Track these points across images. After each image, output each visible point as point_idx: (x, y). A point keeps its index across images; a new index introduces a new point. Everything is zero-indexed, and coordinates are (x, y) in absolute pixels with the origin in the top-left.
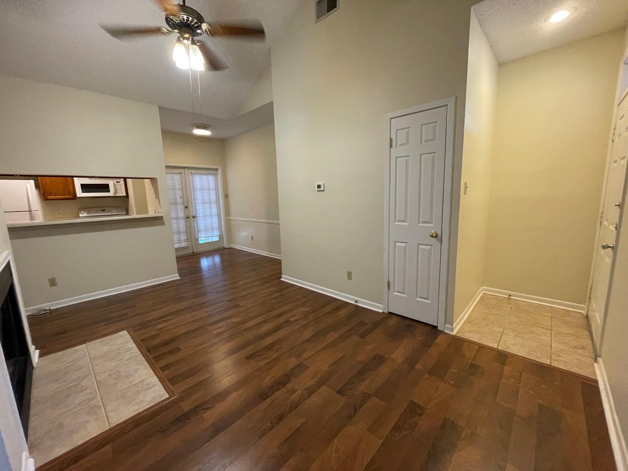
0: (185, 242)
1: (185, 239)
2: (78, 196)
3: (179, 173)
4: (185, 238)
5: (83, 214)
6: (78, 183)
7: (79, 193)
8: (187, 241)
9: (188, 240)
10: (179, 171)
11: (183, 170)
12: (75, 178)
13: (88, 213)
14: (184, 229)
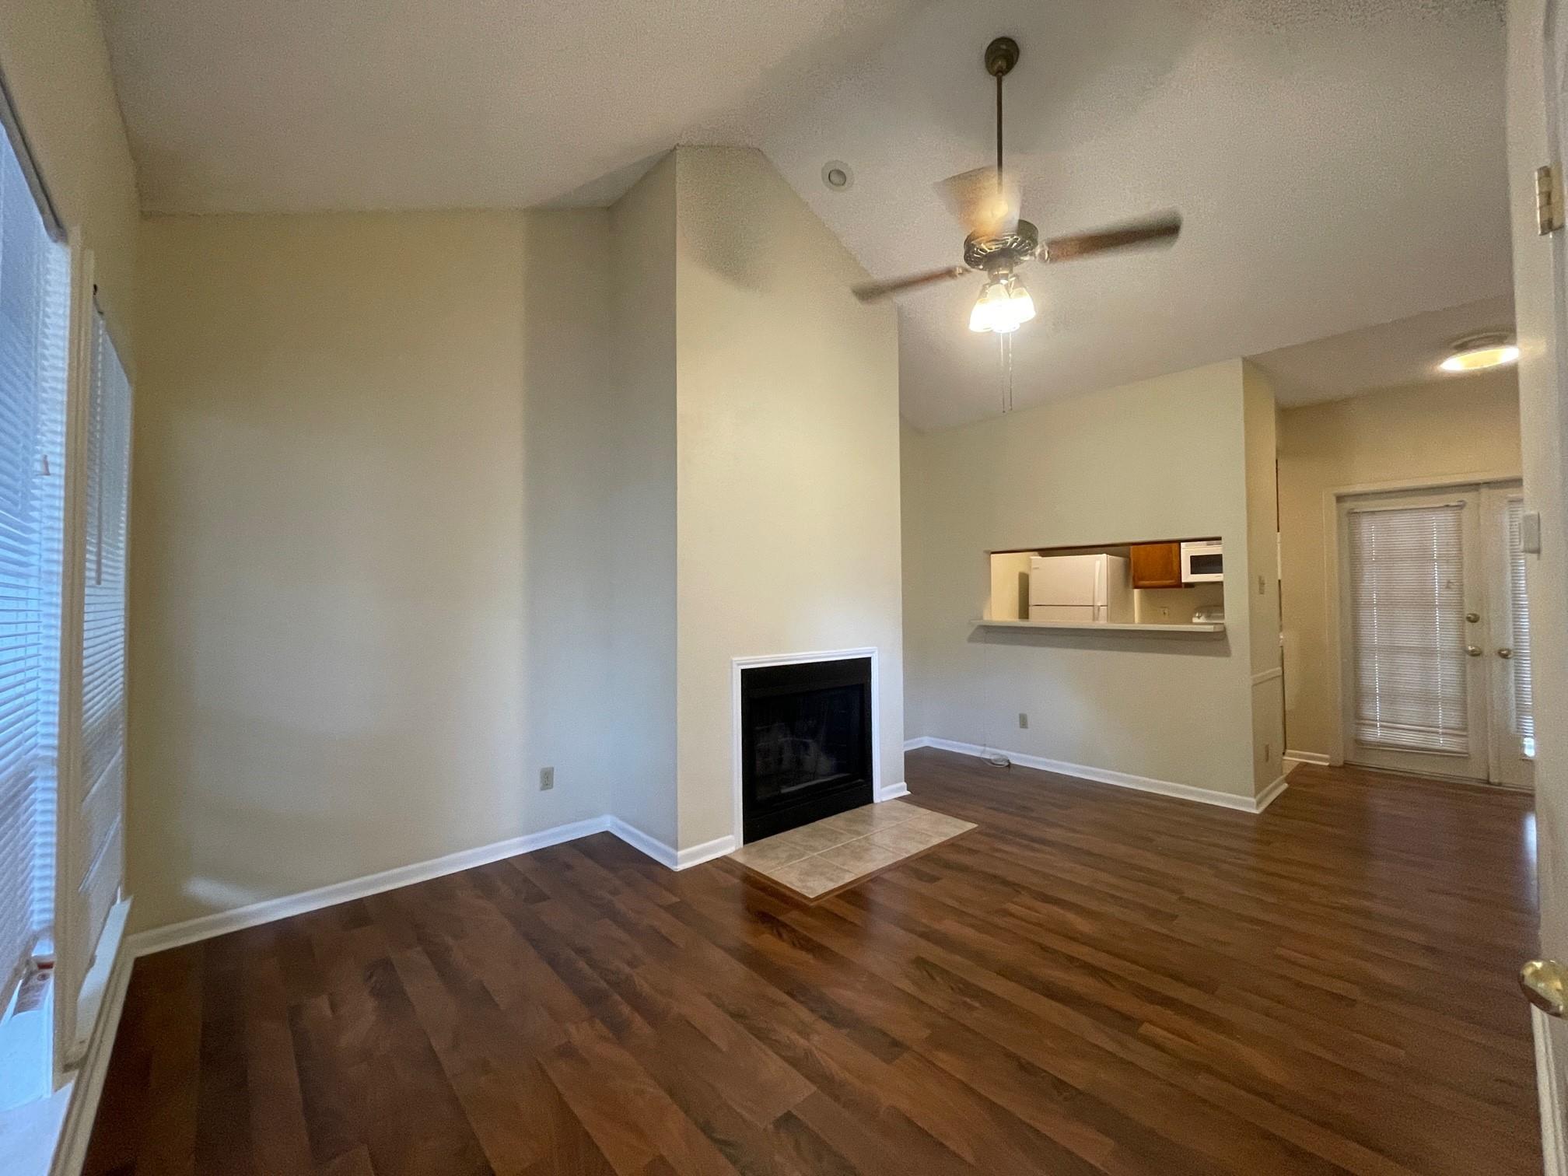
0: (1446, 734)
1: (1453, 725)
2: (1184, 580)
3: (1447, 506)
4: (1454, 722)
5: (1199, 617)
6: (1187, 551)
7: (1187, 577)
8: (1465, 733)
9: (1465, 729)
10: (1453, 499)
11: (1468, 497)
12: (1183, 544)
13: (1208, 617)
14: (1452, 691)
